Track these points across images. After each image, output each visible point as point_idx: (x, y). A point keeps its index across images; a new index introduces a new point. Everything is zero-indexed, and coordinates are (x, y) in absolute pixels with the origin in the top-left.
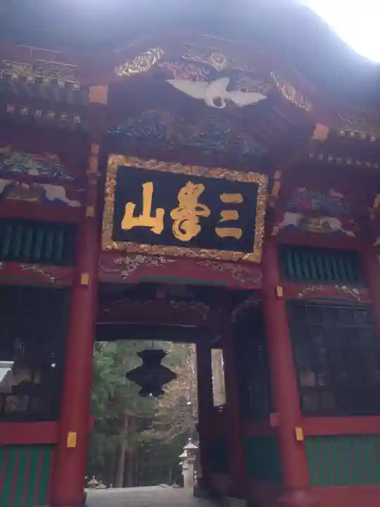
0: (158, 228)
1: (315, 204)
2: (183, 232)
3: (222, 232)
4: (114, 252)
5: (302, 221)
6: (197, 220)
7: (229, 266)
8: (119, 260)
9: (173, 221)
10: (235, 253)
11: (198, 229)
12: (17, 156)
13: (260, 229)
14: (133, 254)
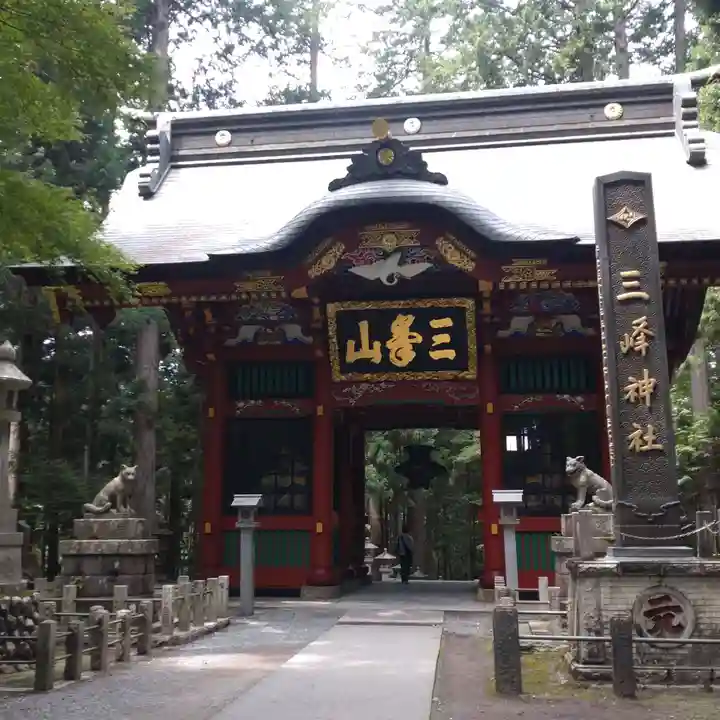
0: (377, 358)
1: (545, 305)
2: (400, 359)
3: (435, 355)
4: (344, 384)
6: (411, 347)
7: (446, 385)
8: (347, 390)
9: (389, 351)
10: (449, 373)
11: (414, 354)
13: (472, 348)
14: (358, 383)
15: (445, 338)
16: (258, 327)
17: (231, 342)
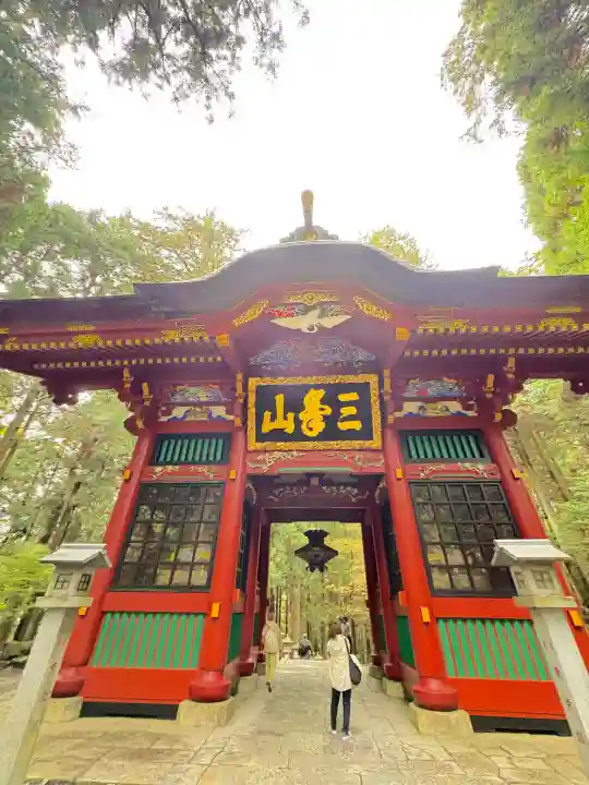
0: (290, 428)
1: (431, 392)
2: (311, 429)
3: (343, 426)
4: (257, 452)
5: (421, 408)
6: (321, 419)
7: (353, 453)
8: (260, 457)
9: (301, 422)
10: (357, 442)
11: (324, 425)
12: (192, 390)
13: (377, 419)
14: (272, 452)
15: (352, 410)
16: (187, 408)
17: (164, 419)
